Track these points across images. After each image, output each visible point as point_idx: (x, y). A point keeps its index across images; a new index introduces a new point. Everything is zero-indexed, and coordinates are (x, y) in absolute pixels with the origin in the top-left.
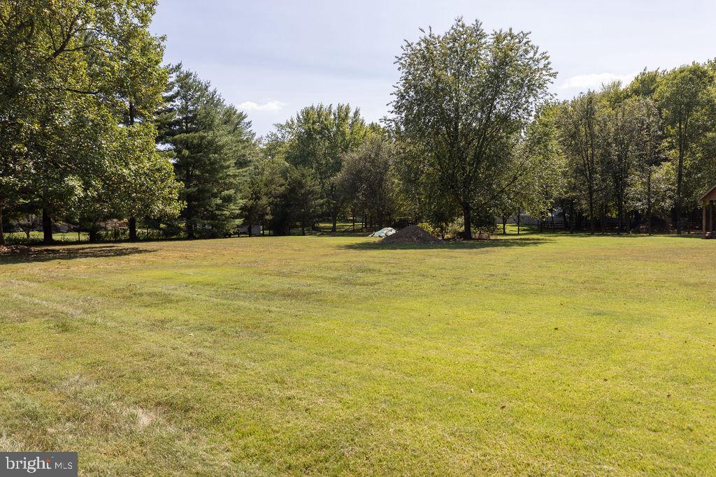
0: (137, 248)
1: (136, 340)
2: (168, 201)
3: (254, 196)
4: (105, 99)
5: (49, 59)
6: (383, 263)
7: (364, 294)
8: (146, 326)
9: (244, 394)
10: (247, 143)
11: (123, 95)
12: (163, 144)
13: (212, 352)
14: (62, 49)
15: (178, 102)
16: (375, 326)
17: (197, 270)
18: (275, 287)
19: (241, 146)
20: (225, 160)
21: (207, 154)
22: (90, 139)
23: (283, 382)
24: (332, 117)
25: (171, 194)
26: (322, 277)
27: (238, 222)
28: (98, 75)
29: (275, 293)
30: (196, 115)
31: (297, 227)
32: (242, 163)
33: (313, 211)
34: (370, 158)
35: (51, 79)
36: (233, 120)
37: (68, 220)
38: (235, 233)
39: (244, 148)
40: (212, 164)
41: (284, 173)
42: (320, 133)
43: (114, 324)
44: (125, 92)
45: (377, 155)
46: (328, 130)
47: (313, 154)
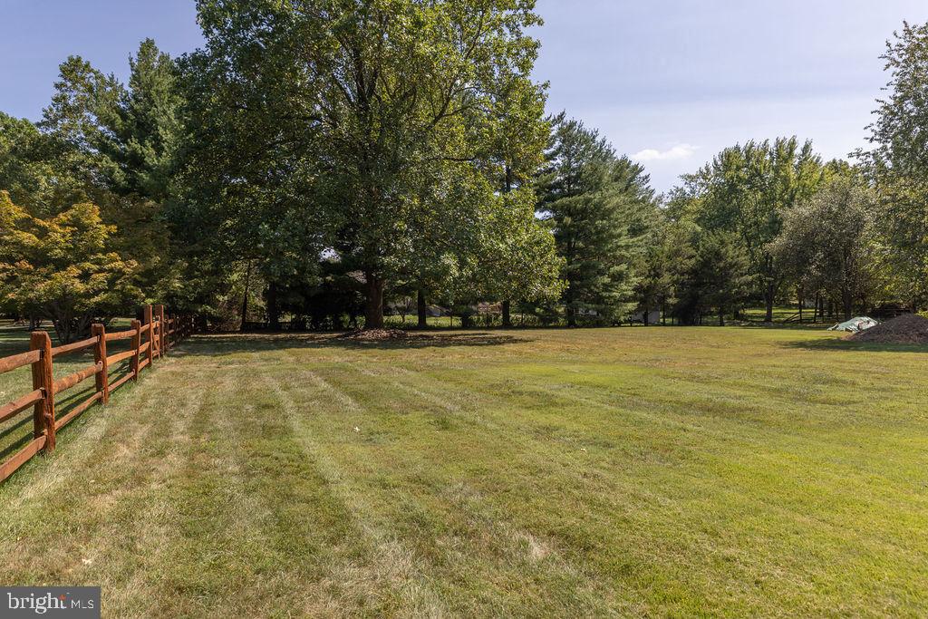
0: (511, 337)
1: (519, 448)
2: (548, 280)
3: (652, 273)
4: (482, 165)
5: (429, 128)
6: (858, 372)
7: (830, 418)
8: (528, 432)
9: (661, 540)
10: (645, 203)
11: (501, 157)
12: (542, 211)
13: (612, 477)
14: (441, 115)
15: (559, 160)
16: (858, 469)
17: (582, 367)
18: (688, 397)
19: (636, 207)
20: (615, 227)
21: (592, 222)
22: (467, 211)
23: (715, 534)
24: (768, 157)
25: (550, 271)
26: (757, 386)
27: (631, 306)
28: (475, 139)
29: (690, 405)
30: (581, 173)
31: (711, 314)
32: (636, 231)
33: (736, 292)
34: (830, 212)
35: (430, 149)
36: (627, 174)
37: (443, 304)
38: (626, 322)
39: (639, 210)
40: (598, 233)
41: (695, 240)
42: (748, 182)
43: (493, 426)
44: (503, 154)
45: (842, 206)
46: (761, 177)
47: (737, 211)
